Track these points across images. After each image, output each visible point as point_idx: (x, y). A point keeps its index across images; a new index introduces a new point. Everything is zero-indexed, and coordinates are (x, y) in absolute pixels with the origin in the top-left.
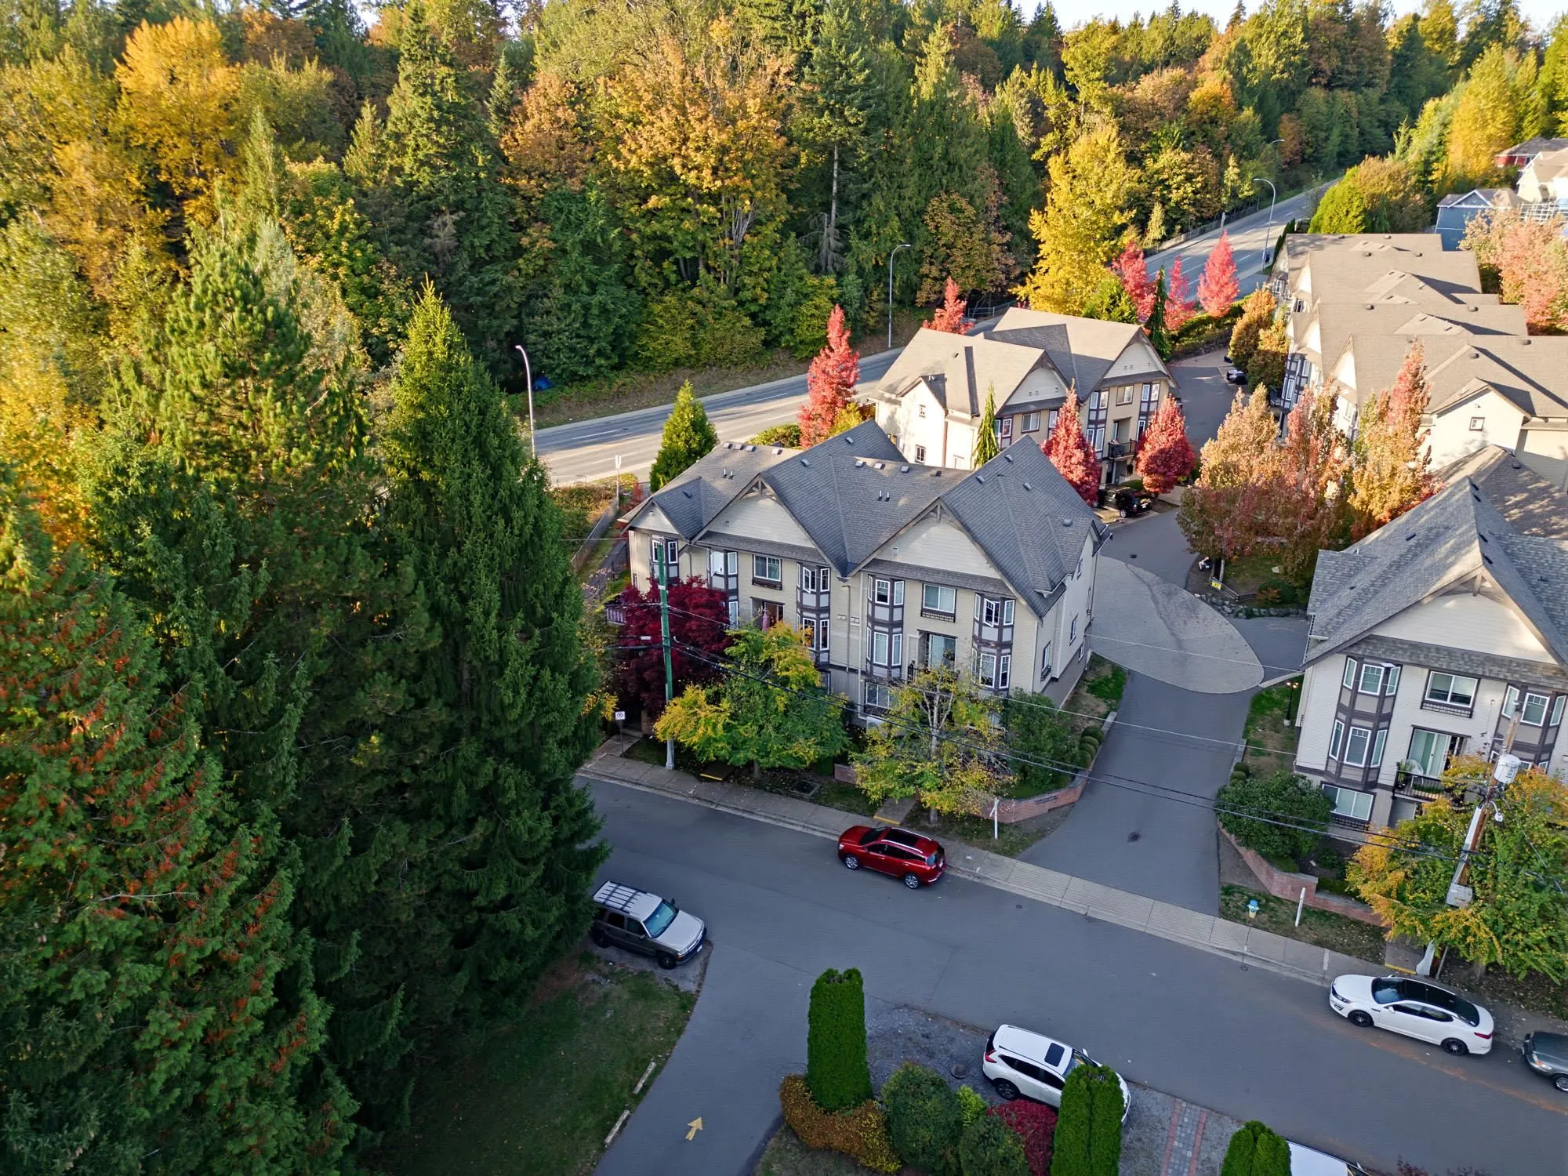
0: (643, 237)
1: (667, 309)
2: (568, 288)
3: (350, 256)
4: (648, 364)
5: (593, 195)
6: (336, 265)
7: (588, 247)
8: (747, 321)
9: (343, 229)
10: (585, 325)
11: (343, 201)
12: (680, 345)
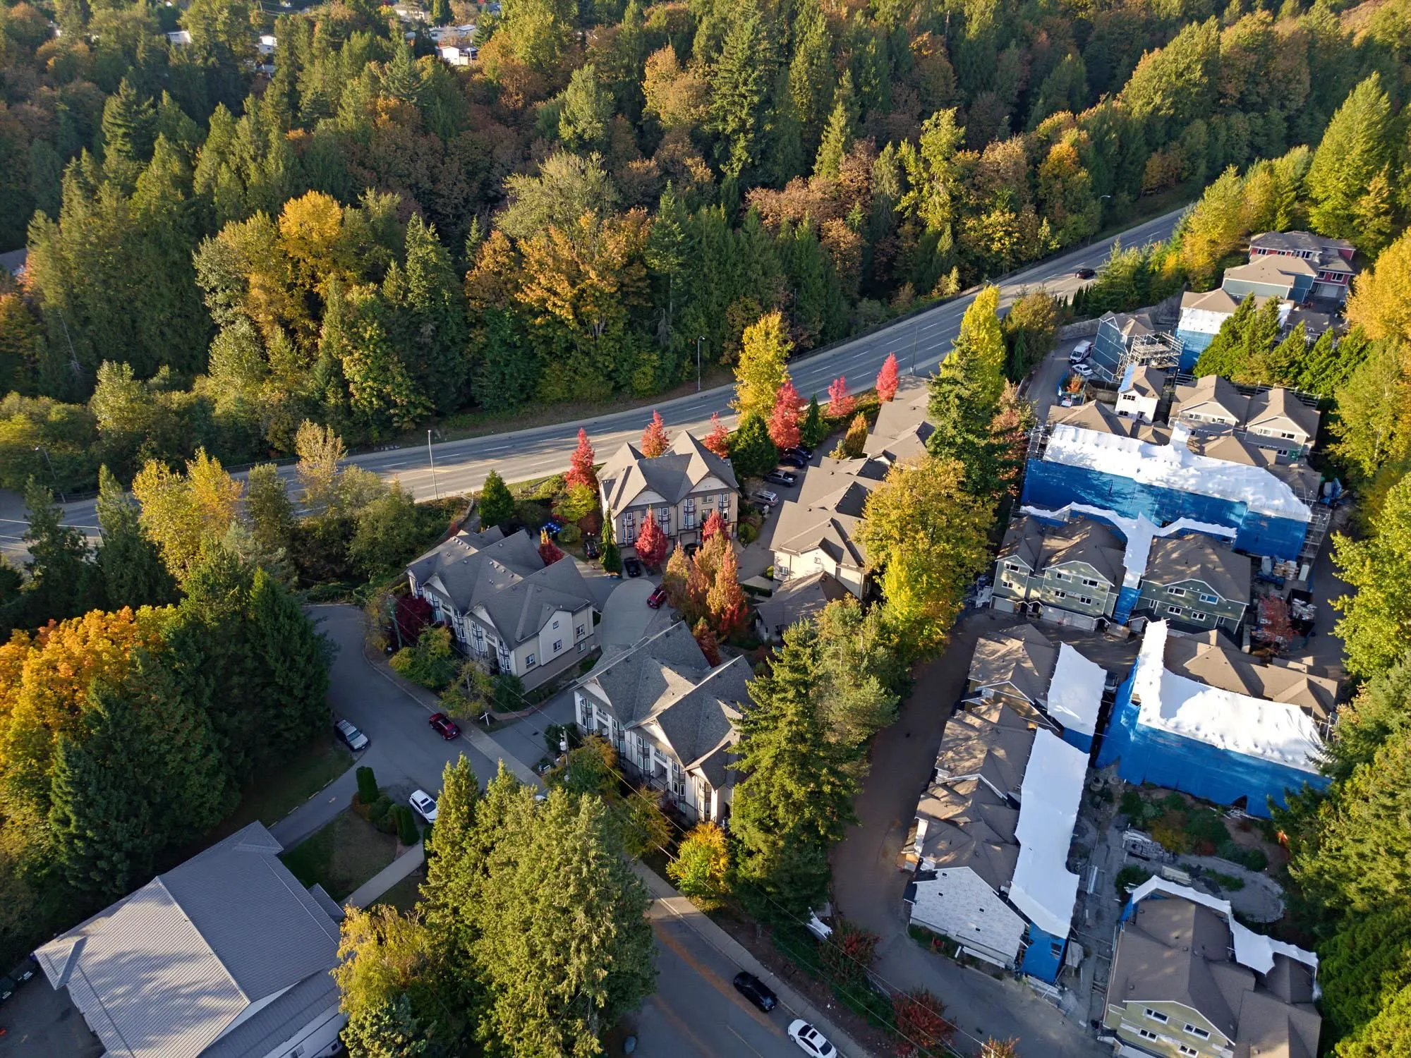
0: (537, 336)
1: (553, 371)
2: (494, 362)
3: (374, 352)
4: (542, 400)
5: (507, 315)
6: (367, 357)
7: (503, 341)
8: (601, 379)
9: (371, 337)
10: (503, 382)
11: (371, 324)
12: (558, 391)
